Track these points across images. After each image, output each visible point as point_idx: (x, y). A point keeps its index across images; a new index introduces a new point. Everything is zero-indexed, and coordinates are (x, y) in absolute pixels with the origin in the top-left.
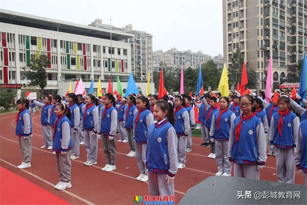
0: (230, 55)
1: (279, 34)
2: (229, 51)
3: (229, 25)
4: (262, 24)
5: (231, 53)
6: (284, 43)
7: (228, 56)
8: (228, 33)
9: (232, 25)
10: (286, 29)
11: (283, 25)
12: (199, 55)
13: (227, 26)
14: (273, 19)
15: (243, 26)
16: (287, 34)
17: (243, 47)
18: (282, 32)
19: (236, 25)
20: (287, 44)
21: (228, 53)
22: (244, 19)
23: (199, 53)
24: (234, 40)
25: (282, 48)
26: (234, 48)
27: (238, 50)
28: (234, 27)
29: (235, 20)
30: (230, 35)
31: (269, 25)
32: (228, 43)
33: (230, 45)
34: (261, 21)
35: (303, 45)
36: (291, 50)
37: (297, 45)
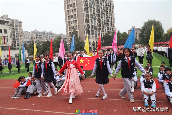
0: (70, 33)
1: (94, 22)
2: (69, 31)
3: (69, 16)
4: (85, 17)
5: (70, 32)
6: (96, 27)
7: (69, 33)
8: (68, 21)
9: (70, 17)
10: (96, 20)
11: (95, 18)
12: (50, 34)
13: (67, 17)
14: (90, 14)
15: (76, 17)
16: (97, 22)
17: (77, 29)
18: (95, 21)
19: (72, 17)
20: (97, 27)
22: (76, 13)
23: (50, 32)
24: (72, 25)
25: (96, 29)
26: (72, 29)
27: (74, 30)
28: (71, 18)
29: (72, 14)
30: (69, 22)
31: (88, 17)
32: (68, 26)
33: (70, 27)
34: (85, 15)
35: (104, 28)
36: (99, 30)
37: (102, 28)
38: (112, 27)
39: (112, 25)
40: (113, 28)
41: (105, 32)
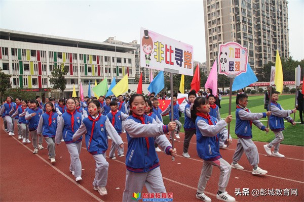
1: (249, 45)
2: (211, 58)
3: (210, 38)
4: (235, 37)
6: (253, 51)
7: (210, 62)
8: (209, 44)
9: (212, 38)
10: (254, 41)
11: (251, 38)
13: (209, 39)
14: (243, 33)
15: (220, 39)
16: (255, 45)
18: (251, 43)
19: (215, 38)
20: (255, 52)
21: (210, 60)
22: (221, 33)
24: (214, 49)
26: (215, 55)
28: (214, 39)
29: (215, 34)
30: (211, 46)
31: (240, 37)
32: (209, 52)
33: (211, 53)
34: (235, 35)
35: (267, 53)
36: (258, 57)
37: (263, 53)
38: (283, 50)
39: (283, 48)
40: (284, 52)
41: (268, 60)
